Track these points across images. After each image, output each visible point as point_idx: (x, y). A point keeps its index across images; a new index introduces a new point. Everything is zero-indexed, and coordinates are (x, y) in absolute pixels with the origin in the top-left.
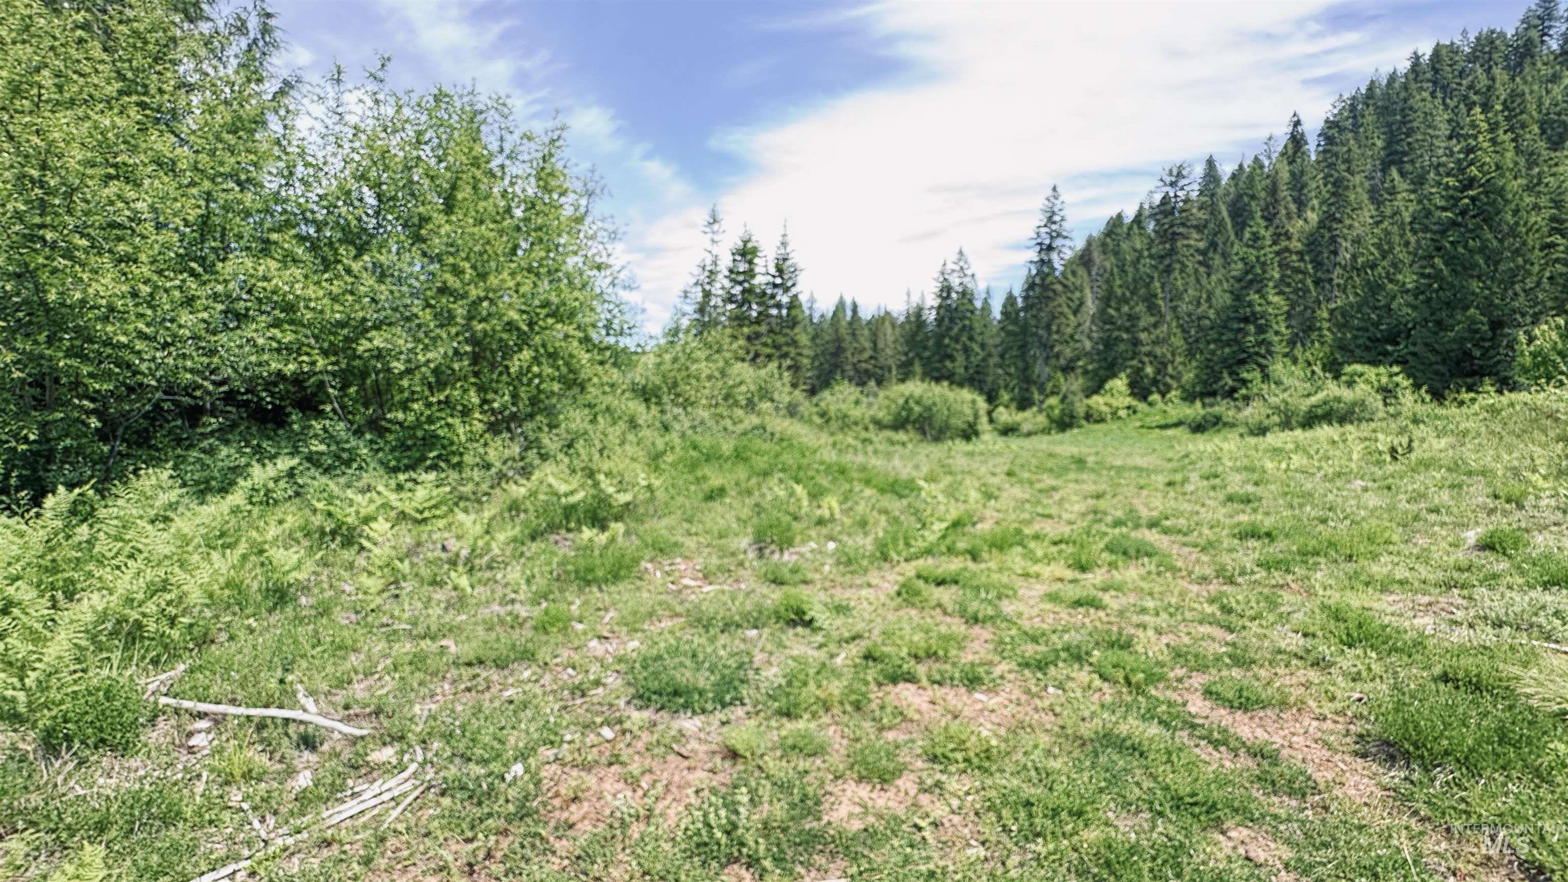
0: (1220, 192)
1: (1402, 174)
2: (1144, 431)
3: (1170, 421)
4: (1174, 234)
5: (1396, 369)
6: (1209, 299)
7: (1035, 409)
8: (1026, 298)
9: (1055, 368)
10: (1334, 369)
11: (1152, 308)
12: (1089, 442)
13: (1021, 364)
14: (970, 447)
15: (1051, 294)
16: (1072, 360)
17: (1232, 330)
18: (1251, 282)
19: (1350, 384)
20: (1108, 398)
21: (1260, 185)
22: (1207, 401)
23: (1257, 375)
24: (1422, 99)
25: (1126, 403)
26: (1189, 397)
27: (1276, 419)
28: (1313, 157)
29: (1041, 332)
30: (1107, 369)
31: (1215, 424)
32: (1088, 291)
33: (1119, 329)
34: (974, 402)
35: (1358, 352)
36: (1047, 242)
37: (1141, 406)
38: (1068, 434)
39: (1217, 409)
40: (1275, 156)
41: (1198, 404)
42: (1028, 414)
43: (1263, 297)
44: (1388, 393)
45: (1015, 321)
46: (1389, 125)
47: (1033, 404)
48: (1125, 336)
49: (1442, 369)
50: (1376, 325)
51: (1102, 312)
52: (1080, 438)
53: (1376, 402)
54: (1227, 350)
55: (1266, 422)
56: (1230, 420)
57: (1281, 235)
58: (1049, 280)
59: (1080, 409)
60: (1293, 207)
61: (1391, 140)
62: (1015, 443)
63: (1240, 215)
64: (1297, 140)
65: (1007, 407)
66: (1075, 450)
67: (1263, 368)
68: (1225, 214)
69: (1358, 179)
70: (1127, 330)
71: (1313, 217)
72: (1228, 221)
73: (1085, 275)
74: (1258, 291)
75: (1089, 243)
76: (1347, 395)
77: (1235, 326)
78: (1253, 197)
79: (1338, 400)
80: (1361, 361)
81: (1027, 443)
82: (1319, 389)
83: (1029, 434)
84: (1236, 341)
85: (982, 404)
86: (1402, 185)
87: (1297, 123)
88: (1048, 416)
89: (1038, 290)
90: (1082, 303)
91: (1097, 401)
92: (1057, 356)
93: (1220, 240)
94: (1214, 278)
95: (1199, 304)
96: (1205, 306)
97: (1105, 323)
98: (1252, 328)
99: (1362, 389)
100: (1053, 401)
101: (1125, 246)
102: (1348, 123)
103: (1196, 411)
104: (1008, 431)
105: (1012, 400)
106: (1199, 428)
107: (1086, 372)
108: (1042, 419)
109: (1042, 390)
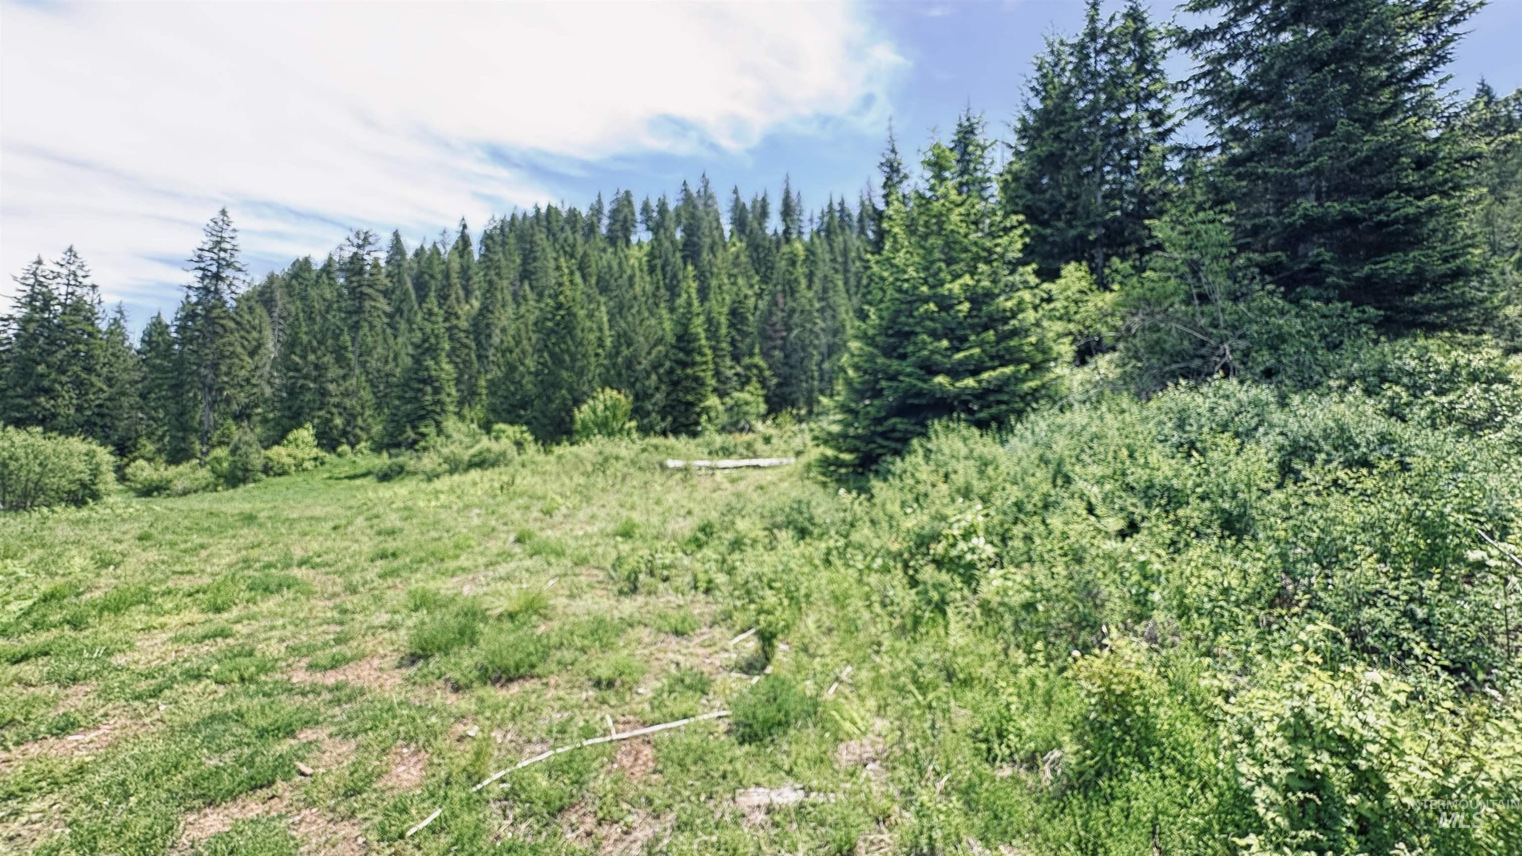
0: (405, 265)
1: (532, 288)
2: (330, 482)
3: (359, 471)
4: (361, 293)
5: (524, 428)
6: (395, 358)
7: (195, 461)
8: (181, 329)
9: (224, 416)
10: (487, 427)
11: (340, 359)
12: (267, 497)
13: (173, 408)
14: (84, 513)
15: (219, 330)
16: (247, 406)
17: (412, 389)
18: (428, 349)
19: (497, 438)
20: (291, 449)
21: (438, 269)
22: (393, 451)
23: (431, 430)
24: (541, 237)
25: (313, 455)
26: (378, 448)
27: (446, 466)
28: (476, 257)
29: (203, 371)
30: (290, 418)
31: (399, 473)
32: (268, 333)
33: (306, 377)
34: (90, 454)
35: (504, 415)
36: (214, 269)
37: (330, 458)
38: (241, 489)
39: (401, 459)
40: (449, 248)
41: (385, 455)
42: (184, 468)
43: (437, 363)
44: (519, 444)
45: (167, 354)
46: (524, 249)
47: (194, 456)
48: (312, 385)
49: (550, 428)
50: (514, 394)
51: (285, 357)
52: (256, 493)
53: (512, 451)
54: (409, 406)
55: (439, 470)
56: (412, 469)
57: (450, 315)
58: (215, 313)
59: (257, 459)
60: (461, 293)
61: (525, 262)
62: (159, 505)
63: (421, 288)
64: (464, 240)
65: (149, 460)
66: (247, 507)
67: (438, 424)
68: (409, 285)
69: (505, 283)
70: (315, 381)
71: (476, 304)
72: (412, 291)
73: (265, 314)
74: (433, 359)
75: (272, 278)
76: (496, 447)
77: (416, 386)
78: (432, 277)
79: (489, 450)
80: (505, 421)
81: (180, 503)
82: (478, 442)
83: (185, 493)
84: (416, 399)
85: (105, 456)
86: (531, 296)
87: (465, 227)
88: (213, 471)
89: (200, 321)
90: (259, 346)
91: (279, 453)
92: (228, 401)
93: (405, 307)
94: (400, 340)
95: (386, 362)
96: (391, 365)
97: (289, 370)
98: (429, 389)
99: (505, 444)
100: (221, 452)
101: (313, 293)
102: (498, 239)
103: (384, 460)
104: (149, 491)
105: (159, 451)
106: (385, 477)
107: (265, 421)
108: (204, 474)
109: (205, 439)
